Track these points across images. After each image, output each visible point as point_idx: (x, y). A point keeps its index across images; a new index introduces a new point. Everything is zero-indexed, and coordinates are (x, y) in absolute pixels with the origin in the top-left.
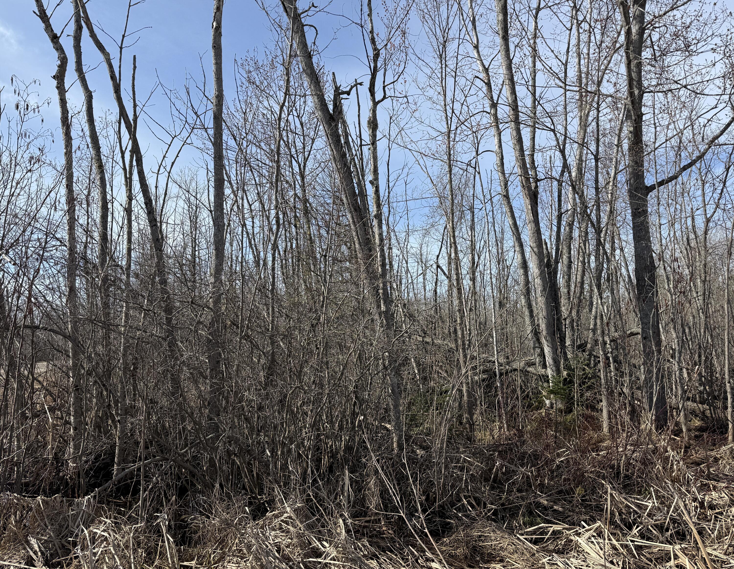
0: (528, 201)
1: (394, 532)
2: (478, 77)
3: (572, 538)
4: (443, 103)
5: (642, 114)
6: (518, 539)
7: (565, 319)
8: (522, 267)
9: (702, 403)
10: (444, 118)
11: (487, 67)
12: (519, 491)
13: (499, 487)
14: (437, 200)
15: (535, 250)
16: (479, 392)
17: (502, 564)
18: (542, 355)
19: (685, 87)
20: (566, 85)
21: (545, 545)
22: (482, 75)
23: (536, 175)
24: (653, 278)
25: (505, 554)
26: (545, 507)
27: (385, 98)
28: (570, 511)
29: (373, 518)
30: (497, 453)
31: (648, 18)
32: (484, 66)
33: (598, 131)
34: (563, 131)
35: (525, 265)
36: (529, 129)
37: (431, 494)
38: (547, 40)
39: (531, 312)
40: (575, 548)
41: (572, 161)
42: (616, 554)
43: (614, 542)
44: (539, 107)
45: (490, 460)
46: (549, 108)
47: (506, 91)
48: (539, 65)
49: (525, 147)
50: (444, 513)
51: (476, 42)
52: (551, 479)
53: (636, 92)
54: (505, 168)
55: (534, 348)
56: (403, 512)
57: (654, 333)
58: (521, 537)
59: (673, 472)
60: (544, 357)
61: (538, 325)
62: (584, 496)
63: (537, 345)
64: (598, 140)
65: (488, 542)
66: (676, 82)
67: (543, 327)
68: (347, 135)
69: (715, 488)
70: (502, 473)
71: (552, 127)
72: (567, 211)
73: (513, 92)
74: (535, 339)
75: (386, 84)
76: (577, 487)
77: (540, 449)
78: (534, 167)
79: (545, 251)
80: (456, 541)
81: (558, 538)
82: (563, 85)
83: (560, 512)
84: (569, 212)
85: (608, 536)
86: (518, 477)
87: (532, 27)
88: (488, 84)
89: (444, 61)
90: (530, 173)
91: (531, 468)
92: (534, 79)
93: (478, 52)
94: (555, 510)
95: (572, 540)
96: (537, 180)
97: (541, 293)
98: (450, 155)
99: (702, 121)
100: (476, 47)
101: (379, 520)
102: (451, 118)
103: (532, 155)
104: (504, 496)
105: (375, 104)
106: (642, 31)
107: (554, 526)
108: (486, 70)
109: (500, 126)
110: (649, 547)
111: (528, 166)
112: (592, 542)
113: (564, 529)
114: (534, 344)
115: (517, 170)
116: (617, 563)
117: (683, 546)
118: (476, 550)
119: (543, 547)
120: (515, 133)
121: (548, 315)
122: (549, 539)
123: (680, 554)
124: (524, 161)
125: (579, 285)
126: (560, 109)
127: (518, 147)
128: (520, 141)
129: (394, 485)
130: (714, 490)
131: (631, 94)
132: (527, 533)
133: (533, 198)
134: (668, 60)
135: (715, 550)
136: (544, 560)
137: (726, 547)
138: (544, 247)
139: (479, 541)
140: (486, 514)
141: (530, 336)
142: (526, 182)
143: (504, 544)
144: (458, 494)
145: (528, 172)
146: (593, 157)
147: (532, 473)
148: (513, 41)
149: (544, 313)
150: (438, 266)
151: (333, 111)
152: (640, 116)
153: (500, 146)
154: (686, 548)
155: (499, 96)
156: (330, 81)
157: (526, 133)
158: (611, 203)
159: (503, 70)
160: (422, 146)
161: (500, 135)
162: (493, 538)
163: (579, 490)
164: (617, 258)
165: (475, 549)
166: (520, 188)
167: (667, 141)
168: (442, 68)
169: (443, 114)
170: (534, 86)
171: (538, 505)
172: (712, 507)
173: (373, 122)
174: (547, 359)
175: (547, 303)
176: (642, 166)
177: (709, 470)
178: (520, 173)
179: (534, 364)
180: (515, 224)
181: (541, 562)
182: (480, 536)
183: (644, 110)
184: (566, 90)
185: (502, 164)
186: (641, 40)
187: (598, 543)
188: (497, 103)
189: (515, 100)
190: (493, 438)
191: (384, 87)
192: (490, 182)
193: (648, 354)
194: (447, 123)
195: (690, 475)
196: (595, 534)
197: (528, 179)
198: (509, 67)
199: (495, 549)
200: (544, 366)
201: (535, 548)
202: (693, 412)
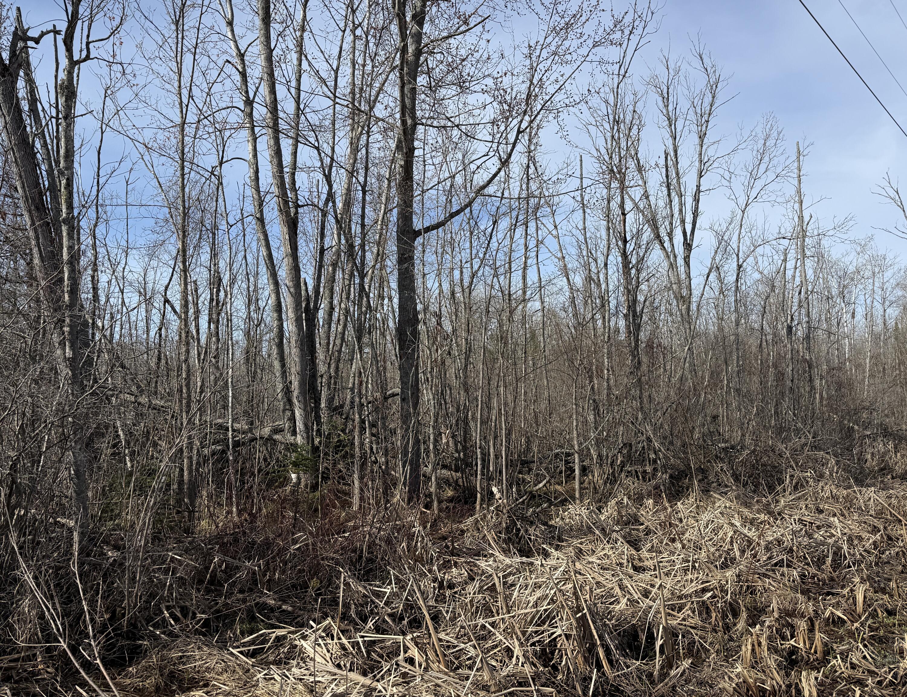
0: (285, 230)
1: (57, 669)
2: (230, 62)
3: (297, 643)
4: (176, 84)
5: (414, 149)
6: (232, 654)
7: (322, 376)
8: (276, 311)
9: (456, 471)
10: (177, 103)
11: (242, 52)
12: (241, 591)
13: (216, 590)
14: (167, 210)
15: (292, 290)
16: (208, 469)
17: (205, 690)
18: (293, 419)
19: (457, 126)
20: (335, 97)
21: (263, 657)
22: (236, 60)
23: (297, 199)
24: (415, 333)
25: (211, 675)
26: (272, 608)
27: (88, 58)
28: (300, 609)
29: (23, 654)
30: (217, 547)
31: (425, 40)
32: (239, 50)
33: (367, 157)
34: (329, 151)
35: (278, 308)
36: (291, 141)
37: (118, 609)
38: (316, 37)
39: (283, 365)
40: (299, 655)
41: (339, 188)
42: (344, 655)
43: (344, 641)
44: (303, 118)
45: (208, 556)
46: (314, 119)
47: (264, 90)
48: (305, 65)
49: (284, 163)
50: (134, 634)
51: (230, 17)
52: (283, 572)
53: (409, 122)
54: (260, 185)
55: (284, 411)
56: (65, 641)
57: (413, 394)
58: (235, 651)
59: (417, 550)
60: (295, 422)
61: (291, 382)
62: (319, 589)
63: (287, 407)
64: (367, 169)
65: (191, 663)
66: (448, 119)
67: (295, 385)
68: (34, 101)
69: (456, 564)
70: (221, 571)
71: (316, 145)
72: (331, 247)
73: (273, 91)
74: (285, 400)
75: (90, 40)
76: (312, 579)
77: (272, 536)
78: (294, 189)
79: (303, 293)
80: (146, 669)
81: (281, 645)
82: (331, 95)
83: (290, 612)
84: (334, 249)
85: (338, 634)
86: (243, 574)
87: (299, 16)
88: (244, 75)
89: (180, 29)
90: (289, 195)
91: (258, 561)
92: (299, 81)
93: (232, 31)
94: (284, 611)
95: (297, 646)
96: (297, 206)
97: (296, 343)
98: (183, 153)
99: (473, 167)
100: (230, 23)
101: (35, 655)
102: (187, 106)
103: (293, 174)
104: (221, 601)
105: (73, 64)
106: (418, 53)
107: (277, 631)
108: (242, 56)
109: (257, 129)
110: (383, 641)
111: (287, 186)
112: (319, 645)
113: (289, 633)
114: (285, 406)
115: (275, 189)
116: (345, 665)
117: (415, 635)
118: (174, 677)
119: (262, 659)
120: (272, 142)
121: (302, 371)
122: (270, 648)
123: (411, 645)
124: (282, 178)
125: (339, 336)
126: (327, 123)
127: (275, 161)
128: (278, 153)
129: (54, 605)
130: (456, 567)
131: (404, 122)
132: (244, 645)
133: (292, 226)
134: (443, 92)
135: (447, 634)
136: (259, 676)
137: (458, 629)
138: (303, 288)
139: (179, 664)
140: (193, 627)
141: (280, 396)
142: (284, 206)
143: (211, 663)
144: (157, 605)
145: (286, 193)
146: (360, 188)
147: (259, 567)
148: (275, 28)
149: (298, 368)
150: (167, 301)
151: (10, 60)
152: (411, 150)
153: (255, 156)
154: (418, 636)
155: (255, 93)
156: (12, 19)
157: (286, 145)
158: (378, 244)
159: (261, 61)
160: (147, 135)
161: (255, 142)
162: (197, 657)
163: (314, 583)
164: (385, 308)
165: (172, 675)
166: (276, 213)
167: (439, 183)
168: (177, 37)
169: (177, 99)
170: (298, 89)
171: (262, 607)
172: (451, 586)
173: (67, 87)
174: (297, 424)
175: (302, 357)
176: (411, 206)
177: (453, 545)
178: (277, 194)
179: (282, 430)
180: (270, 256)
181: (255, 679)
182: (181, 657)
183: (416, 144)
184: (335, 103)
185: (257, 179)
186: (417, 64)
187: (326, 645)
188: (253, 101)
189: (275, 101)
190: (217, 527)
191: (88, 44)
192: (241, 198)
193: (405, 418)
194: (182, 112)
195: (433, 552)
196: (324, 634)
197: (286, 202)
198: (269, 58)
199: (198, 672)
200: (294, 433)
201: (250, 661)
202: (447, 482)
